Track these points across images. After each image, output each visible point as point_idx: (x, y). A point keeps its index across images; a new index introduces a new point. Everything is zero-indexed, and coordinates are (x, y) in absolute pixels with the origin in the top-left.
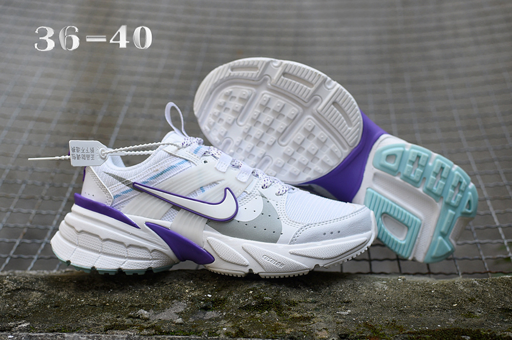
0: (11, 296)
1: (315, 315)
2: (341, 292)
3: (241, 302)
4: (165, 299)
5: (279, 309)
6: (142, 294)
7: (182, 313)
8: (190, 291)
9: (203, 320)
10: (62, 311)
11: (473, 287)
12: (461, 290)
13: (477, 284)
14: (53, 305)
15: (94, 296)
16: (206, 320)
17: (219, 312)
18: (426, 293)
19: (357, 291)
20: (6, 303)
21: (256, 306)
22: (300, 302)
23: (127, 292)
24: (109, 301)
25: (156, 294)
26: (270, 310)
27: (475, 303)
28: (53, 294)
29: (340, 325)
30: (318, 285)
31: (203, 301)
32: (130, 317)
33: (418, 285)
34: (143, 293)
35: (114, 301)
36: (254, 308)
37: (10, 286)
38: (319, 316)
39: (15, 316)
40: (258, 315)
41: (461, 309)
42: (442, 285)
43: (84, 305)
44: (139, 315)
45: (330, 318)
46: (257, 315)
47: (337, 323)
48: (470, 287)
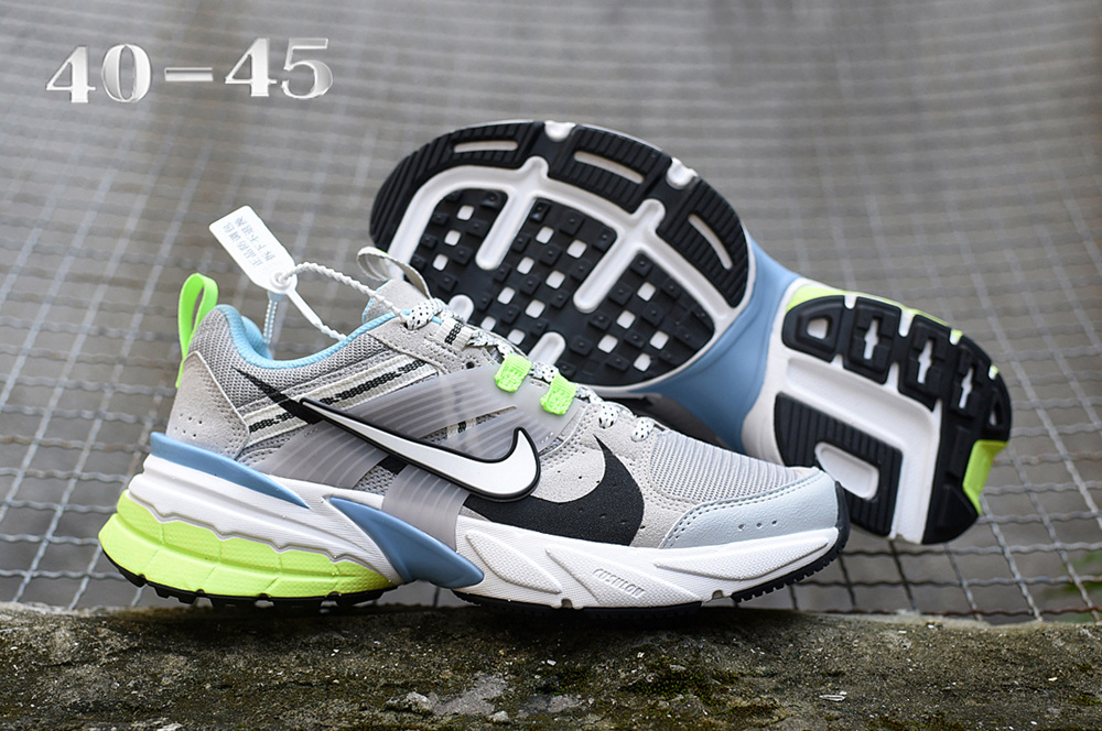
0: (121, 666)
1: (778, 703)
2: (819, 654)
3: (623, 675)
4: (457, 669)
5: (703, 690)
6: (406, 659)
7: (499, 699)
8: (509, 653)
9: (548, 714)
10: (241, 695)
11: (1083, 641)
12: (1060, 648)
13: (1090, 635)
14: (217, 683)
15: (303, 663)
16: (554, 715)
17: (579, 696)
18: (990, 653)
19: (850, 651)
20: (111, 678)
21: (656, 685)
22: (743, 675)
23: (371, 655)
24: (337, 674)
25: (437, 659)
26: (686, 692)
27: (1092, 676)
28: (211, 659)
29: (834, 723)
30: (771, 640)
31: (538, 673)
32: (390, 708)
33: (972, 639)
34: (408, 657)
35: (348, 674)
36: (652, 688)
37: (114, 642)
38: (785, 704)
39: (137, 708)
40: (663, 704)
41: (1066, 686)
42: (1019, 637)
43: (285, 684)
44: (410, 706)
45: (807, 707)
46: (661, 703)
47: (826, 719)
48: (1077, 641)
